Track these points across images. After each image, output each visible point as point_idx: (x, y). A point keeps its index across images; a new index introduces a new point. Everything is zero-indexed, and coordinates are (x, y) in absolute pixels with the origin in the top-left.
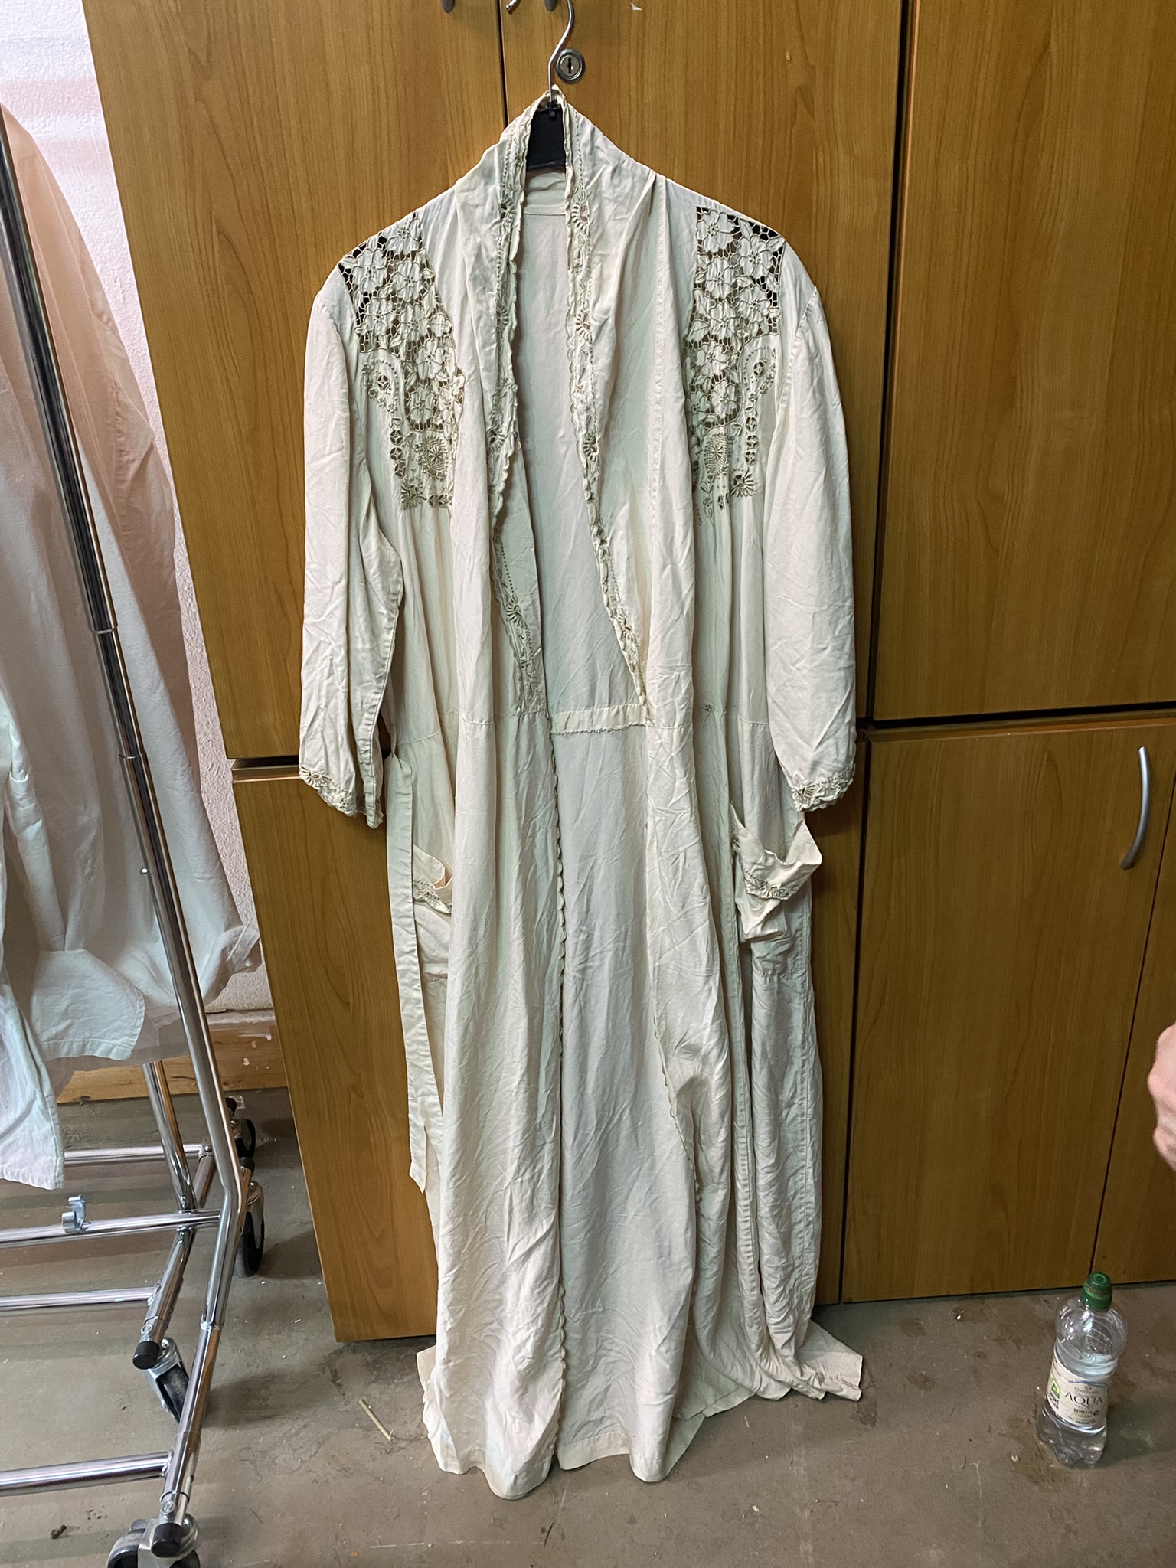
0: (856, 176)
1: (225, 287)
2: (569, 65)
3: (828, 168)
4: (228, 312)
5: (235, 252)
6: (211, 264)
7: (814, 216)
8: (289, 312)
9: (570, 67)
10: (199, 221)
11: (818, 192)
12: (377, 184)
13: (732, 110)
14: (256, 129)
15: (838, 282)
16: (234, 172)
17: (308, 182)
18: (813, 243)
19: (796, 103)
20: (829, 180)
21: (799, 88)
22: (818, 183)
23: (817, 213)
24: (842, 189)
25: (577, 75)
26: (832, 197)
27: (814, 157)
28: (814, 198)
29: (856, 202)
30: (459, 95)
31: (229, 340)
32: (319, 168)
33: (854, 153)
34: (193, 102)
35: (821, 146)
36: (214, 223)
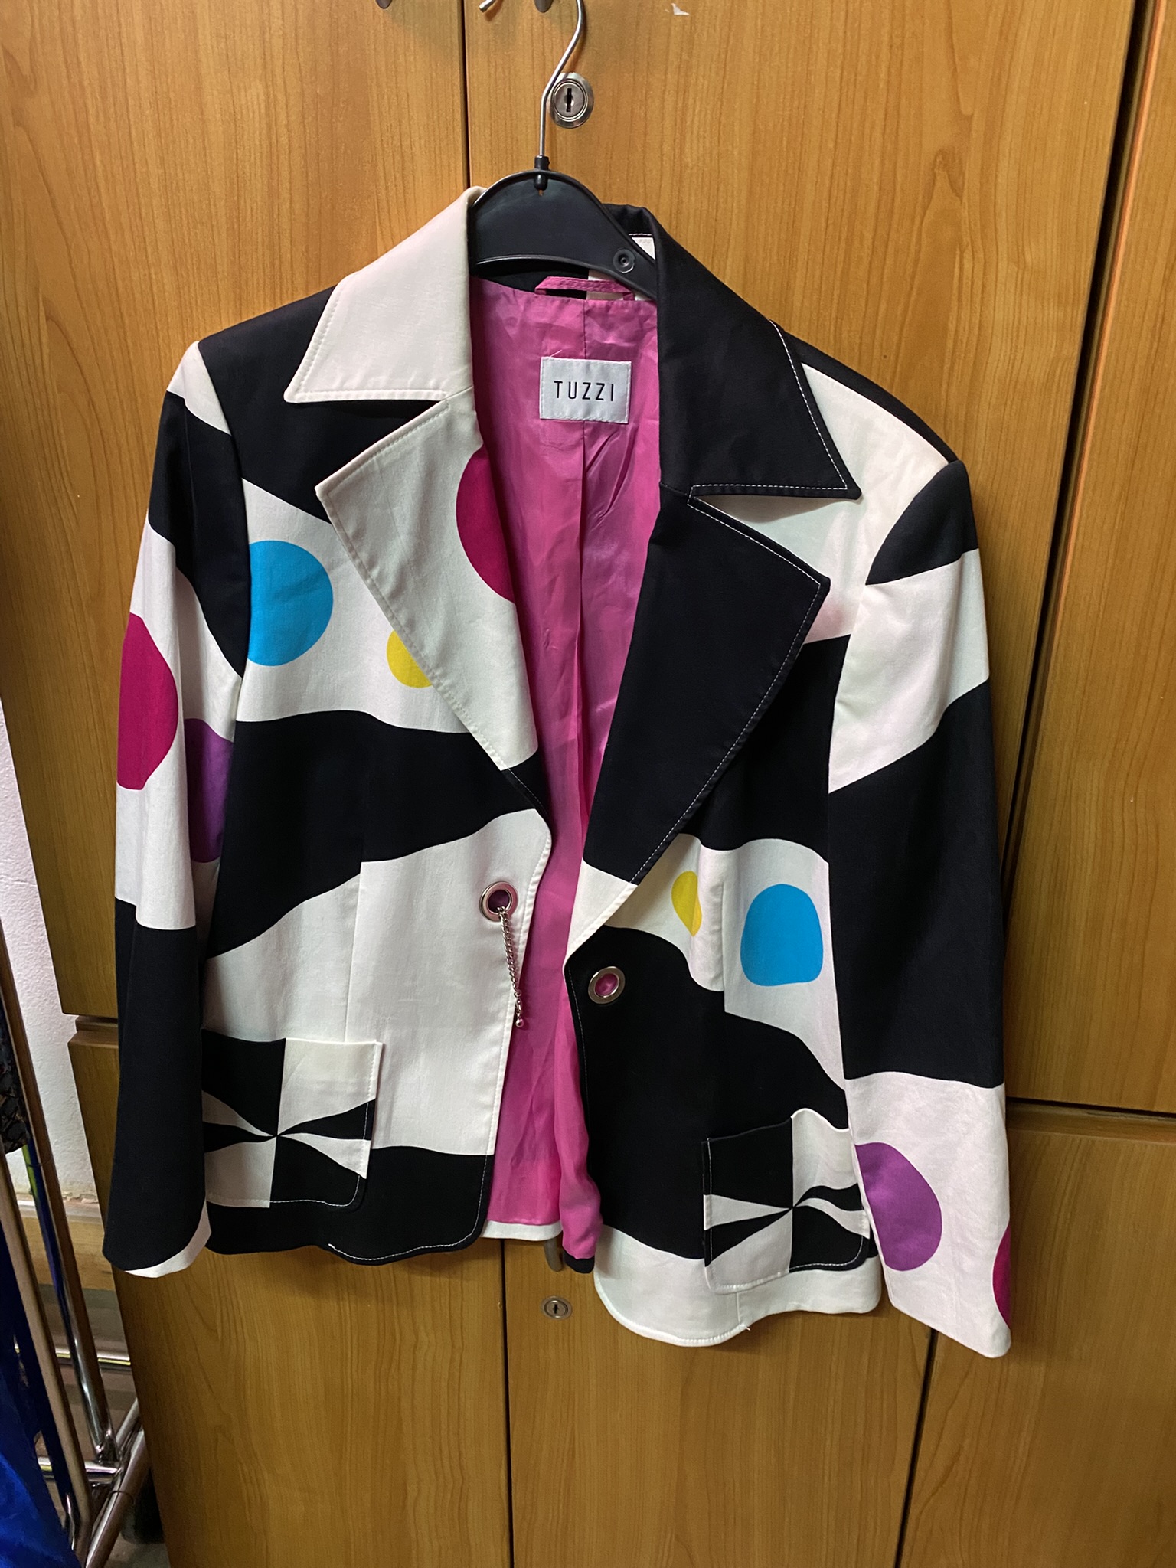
0: (1025, 297)
1: (57, 394)
2: (569, 98)
3: (978, 283)
5: (71, 347)
6: (38, 361)
7: (948, 354)
9: (569, 103)
10: (21, 300)
11: (958, 320)
13: (827, 182)
15: (980, 459)
16: (69, 235)
17: (173, 254)
18: (943, 393)
19: (934, 176)
20: (978, 300)
21: (942, 152)
22: (960, 307)
23: (954, 351)
24: (1000, 314)
25: (581, 115)
26: (980, 329)
27: (957, 264)
28: (952, 327)
29: (1022, 338)
30: (397, 138)
31: (63, 469)
33: (1025, 260)
34: (12, 129)
35: (970, 247)
36: (41, 304)
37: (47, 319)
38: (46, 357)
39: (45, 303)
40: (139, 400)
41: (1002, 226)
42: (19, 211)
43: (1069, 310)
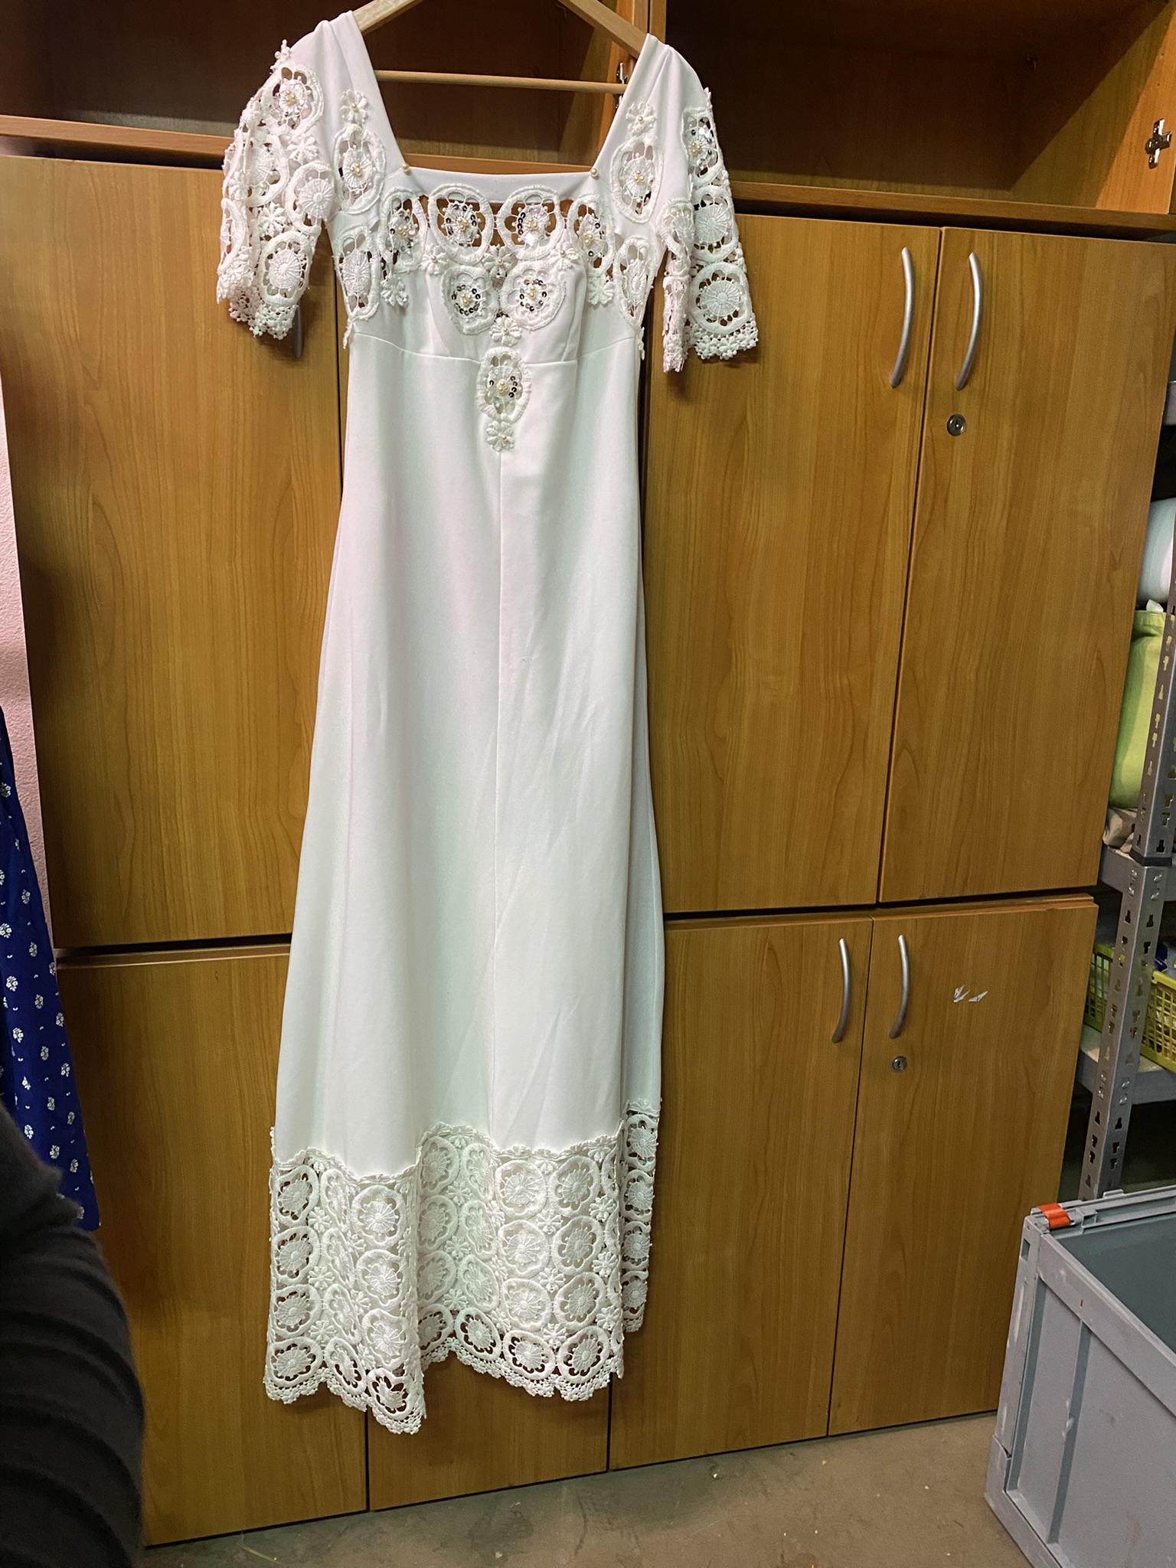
1: (95, 546)
4: (96, 565)
5: (105, 517)
6: (85, 528)
12: (232, 477)
14: (134, 429)
16: (112, 459)
30: (303, 417)
31: (94, 587)
32: (184, 461)
34: (83, 405)
36: (90, 498)
37: (93, 504)
38: (90, 525)
39: (93, 495)
40: (147, 548)
42: (82, 447)
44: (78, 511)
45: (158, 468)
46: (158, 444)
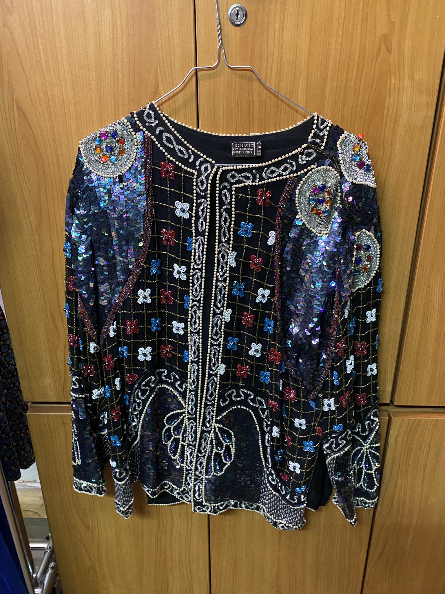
0: (414, 92)
1: (22, 141)
2: (237, 15)
3: (397, 87)
4: (24, 156)
5: (27, 120)
6: (13, 127)
7: (385, 116)
8: (60, 158)
9: (237, 16)
10: (6, 101)
11: (389, 102)
12: (114, 84)
13: (339, 48)
14: (41, 47)
15: (397, 157)
16: (27, 73)
17: (72, 81)
18: (383, 132)
19: (380, 46)
20: (396, 94)
21: (383, 36)
22: (390, 97)
23: (387, 115)
24: (405, 99)
25: (242, 21)
27: (389, 81)
28: (386, 105)
29: (413, 110)
30: (167, 31)
31: (24, 173)
32: (79, 72)
33: (414, 78)
35: (394, 74)
37: (17, 109)
38: (17, 125)
39: (16, 102)
41: (406, 65)
42: (5, 63)
43: (431, 98)
44: (8, 114)
45: (60, 79)
46: (59, 59)
